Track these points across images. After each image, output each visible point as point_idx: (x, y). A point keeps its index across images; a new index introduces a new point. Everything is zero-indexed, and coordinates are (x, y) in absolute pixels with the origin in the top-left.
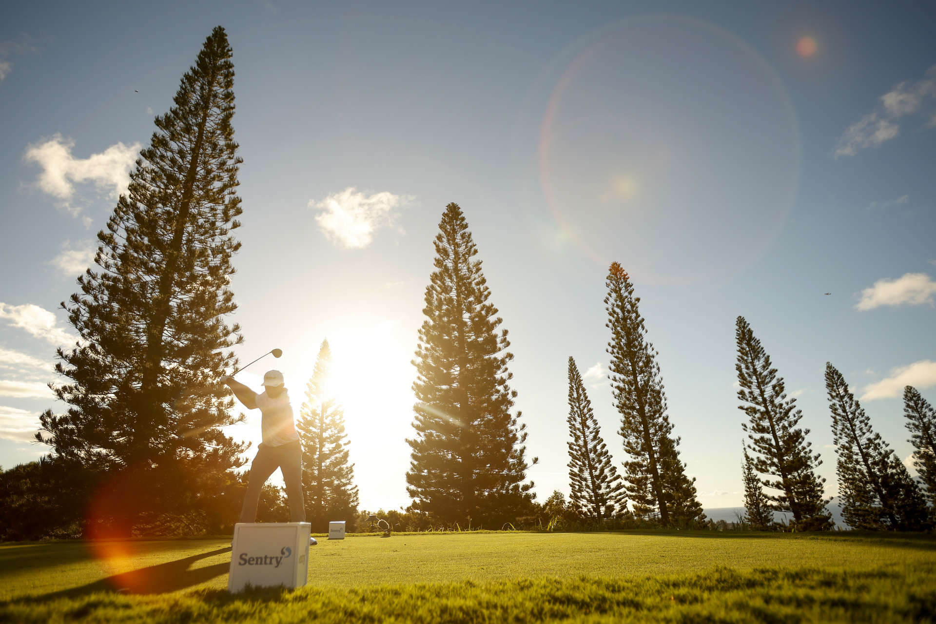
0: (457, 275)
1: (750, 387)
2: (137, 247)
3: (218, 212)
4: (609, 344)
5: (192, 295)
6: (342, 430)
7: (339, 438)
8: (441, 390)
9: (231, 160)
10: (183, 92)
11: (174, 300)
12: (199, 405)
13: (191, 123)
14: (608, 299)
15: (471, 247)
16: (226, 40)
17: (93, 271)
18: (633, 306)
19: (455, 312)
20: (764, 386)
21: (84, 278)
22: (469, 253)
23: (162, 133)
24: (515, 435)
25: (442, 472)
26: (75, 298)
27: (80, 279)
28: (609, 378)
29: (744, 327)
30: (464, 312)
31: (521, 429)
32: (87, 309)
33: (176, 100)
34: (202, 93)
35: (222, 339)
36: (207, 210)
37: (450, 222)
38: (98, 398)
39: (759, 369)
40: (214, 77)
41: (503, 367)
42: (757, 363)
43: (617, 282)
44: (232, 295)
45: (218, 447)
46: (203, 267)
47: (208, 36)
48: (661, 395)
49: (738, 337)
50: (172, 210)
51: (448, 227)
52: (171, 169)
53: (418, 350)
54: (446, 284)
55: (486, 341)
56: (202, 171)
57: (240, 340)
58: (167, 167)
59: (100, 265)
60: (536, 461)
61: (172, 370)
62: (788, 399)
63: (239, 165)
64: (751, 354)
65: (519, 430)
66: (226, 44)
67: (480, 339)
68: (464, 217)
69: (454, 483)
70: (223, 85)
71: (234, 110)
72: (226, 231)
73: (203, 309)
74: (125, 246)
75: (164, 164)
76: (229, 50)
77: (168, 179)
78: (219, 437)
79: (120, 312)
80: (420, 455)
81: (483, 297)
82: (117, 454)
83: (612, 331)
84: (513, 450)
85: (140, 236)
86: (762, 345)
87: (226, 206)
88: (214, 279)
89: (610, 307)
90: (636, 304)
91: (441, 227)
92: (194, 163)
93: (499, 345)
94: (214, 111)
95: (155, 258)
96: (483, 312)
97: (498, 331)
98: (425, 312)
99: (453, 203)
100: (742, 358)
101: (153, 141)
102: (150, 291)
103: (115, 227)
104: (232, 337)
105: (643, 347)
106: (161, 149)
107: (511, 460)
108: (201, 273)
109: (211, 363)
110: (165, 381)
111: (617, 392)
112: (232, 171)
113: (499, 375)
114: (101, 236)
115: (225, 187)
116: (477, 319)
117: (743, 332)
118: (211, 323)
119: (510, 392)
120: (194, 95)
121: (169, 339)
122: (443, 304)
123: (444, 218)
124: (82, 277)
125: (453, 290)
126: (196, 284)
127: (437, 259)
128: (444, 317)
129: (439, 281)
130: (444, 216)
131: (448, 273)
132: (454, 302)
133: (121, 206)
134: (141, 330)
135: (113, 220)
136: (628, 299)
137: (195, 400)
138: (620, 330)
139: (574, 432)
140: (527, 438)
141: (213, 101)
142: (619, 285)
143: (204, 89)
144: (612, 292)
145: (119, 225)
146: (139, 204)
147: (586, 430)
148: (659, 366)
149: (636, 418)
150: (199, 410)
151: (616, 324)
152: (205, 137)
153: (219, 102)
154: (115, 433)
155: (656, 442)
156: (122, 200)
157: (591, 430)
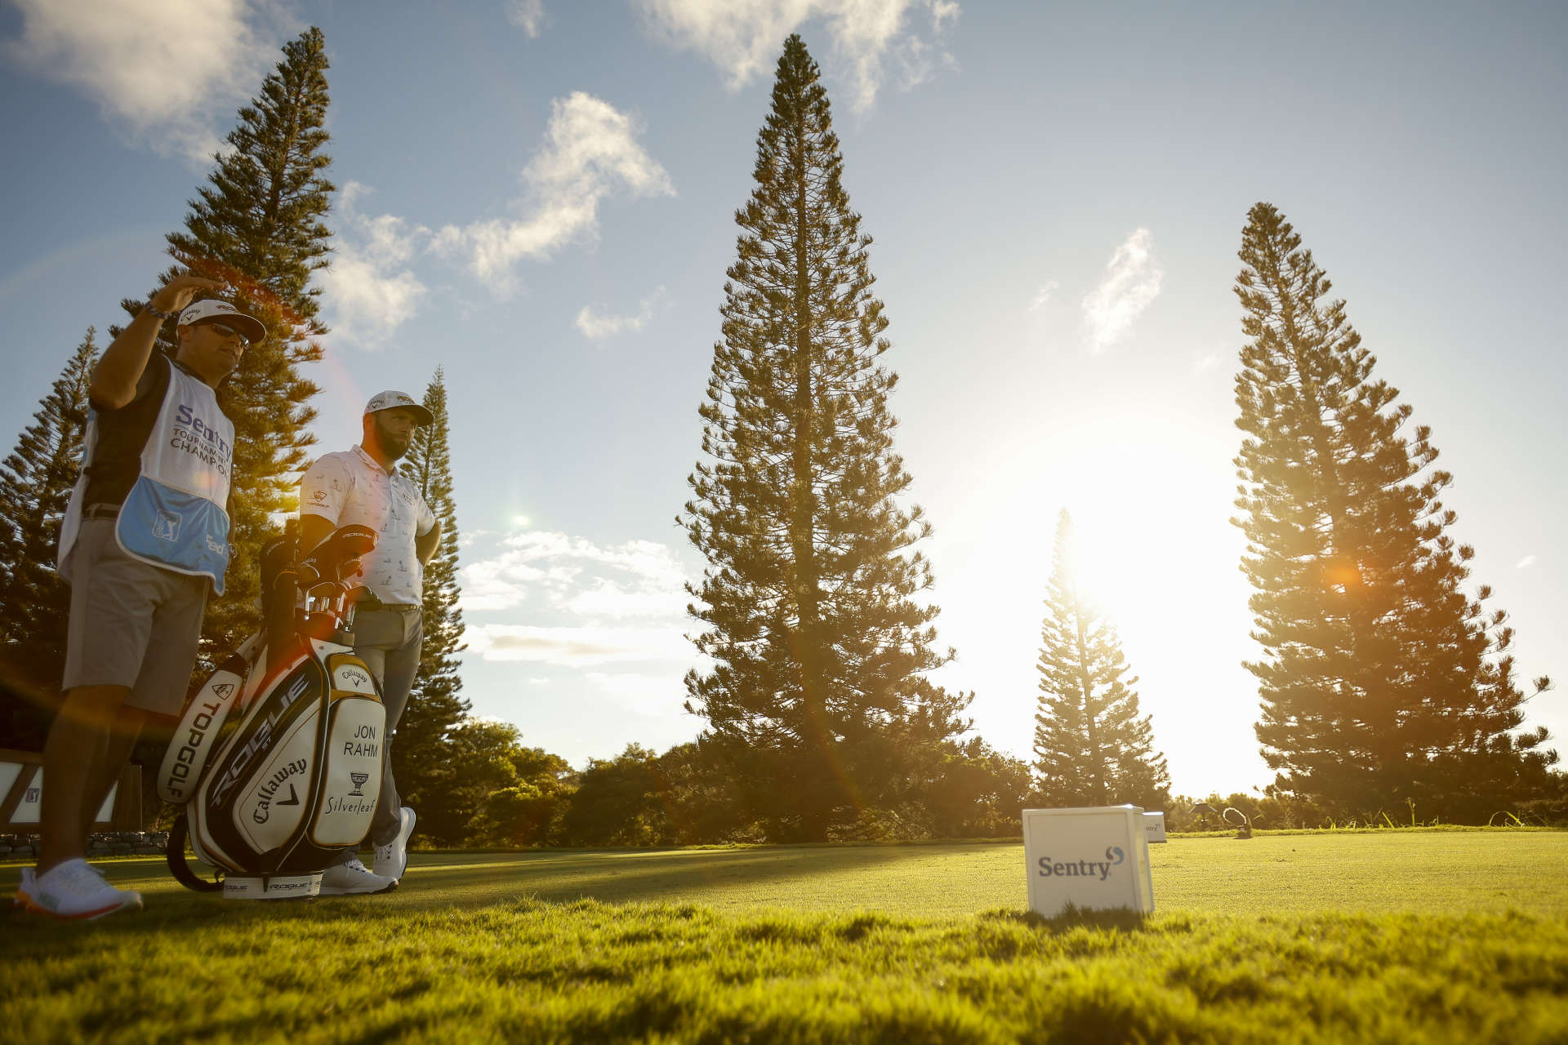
0: (1295, 341)
2: (752, 416)
3: (853, 331)
5: (842, 472)
6: (1120, 658)
7: (1116, 673)
8: (1300, 564)
9: (855, 243)
10: (763, 160)
11: (818, 485)
12: (884, 643)
13: (784, 203)
15: (1315, 279)
16: (806, 52)
17: (704, 465)
19: (1304, 413)
21: (695, 477)
22: (1312, 291)
23: (750, 233)
24: (1481, 636)
25: (1329, 717)
26: (690, 508)
27: (691, 479)
30: (1323, 408)
31: (1495, 623)
32: (708, 520)
33: (758, 176)
34: (790, 152)
35: (900, 534)
36: (836, 334)
37: (1260, 241)
38: (746, 646)
40: (801, 119)
41: (1430, 503)
45: (925, 704)
46: (849, 424)
47: (780, 56)
50: (787, 348)
51: (1258, 252)
52: (772, 285)
53: (1240, 496)
54: (1275, 364)
55: (1381, 456)
56: (816, 275)
57: (927, 530)
58: (766, 283)
59: (709, 453)
60: (1543, 684)
61: (837, 594)
63: (867, 248)
65: (1489, 623)
66: (807, 60)
67: (1368, 456)
68: (1289, 225)
69: (1359, 740)
70: (817, 127)
71: (841, 162)
72: (870, 359)
73: (861, 491)
74: (736, 418)
75: (762, 279)
77: (772, 302)
78: (923, 688)
79: (750, 517)
80: (1275, 689)
81: (1359, 371)
82: (787, 725)
84: (1482, 666)
85: (752, 398)
87: (863, 320)
88: (870, 440)
91: (1244, 256)
92: (802, 267)
93: (1414, 460)
94: (813, 173)
95: (779, 426)
96: (1366, 402)
97: (1405, 432)
98: (1240, 424)
99: (1259, 205)
101: (740, 249)
102: (782, 478)
103: (718, 392)
104: (914, 528)
106: (753, 258)
107: (1481, 688)
108: (846, 435)
109: (889, 574)
110: (829, 610)
112: (860, 261)
113: (1422, 519)
114: (704, 412)
115: (855, 289)
116: (1353, 417)
118: (878, 511)
119: (1455, 550)
120: (780, 158)
121: (823, 546)
122: (1276, 402)
123: (1246, 237)
124: (692, 476)
125: (1291, 370)
126: (844, 453)
127: (1247, 319)
128: (1282, 426)
129: (1259, 359)
130: (1247, 234)
131: (1274, 341)
132: (1298, 393)
133: (718, 359)
134: (783, 539)
135: (713, 384)
137: (877, 634)
140: (1511, 638)
141: (809, 158)
143: (792, 144)
145: (722, 389)
146: (742, 351)
150: (885, 649)
152: (810, 218)
153: (817, 156)
154: (778, 695)
156: (718, 351)
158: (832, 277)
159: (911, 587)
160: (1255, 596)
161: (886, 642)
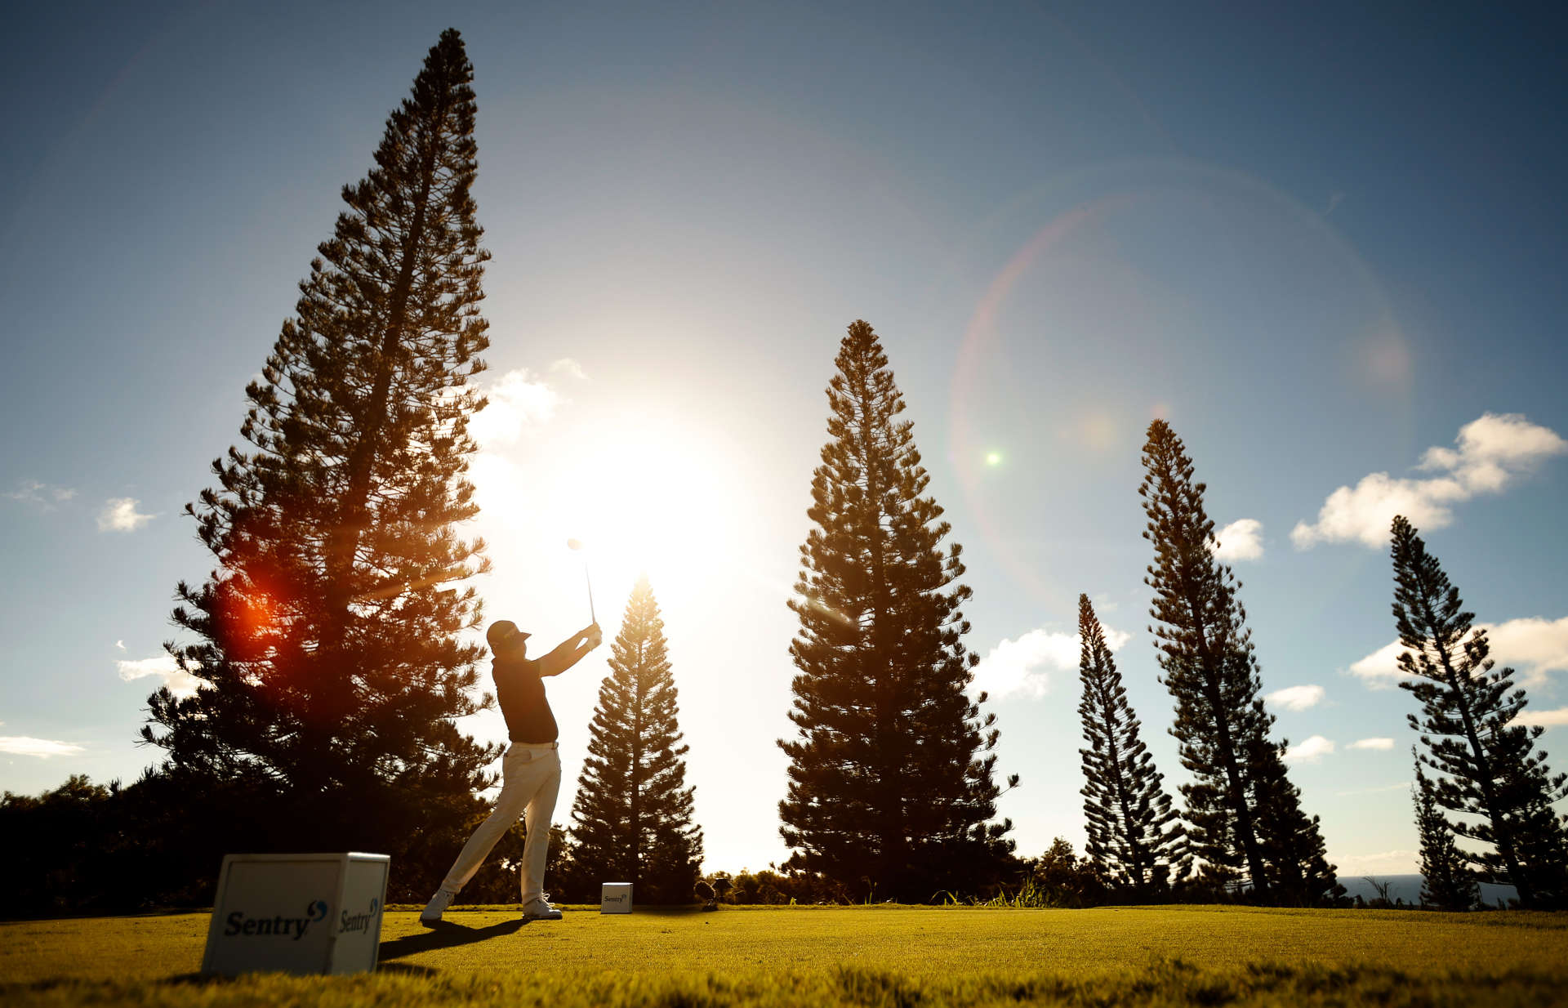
0: (868, 448)
1: (1421, 647)
2: (312, 409)
3: (449, 345)
4: (1150, 570)
5: (404, 489)
6: (672, 726)
7: (667, 742)
8: (843, 653)
9: (472, 256)
10: (390, 142)
11: (375, 498)
12: (413, 681)
13: (402, 195)
14: (1146, 487)
16: (463, 52)
17: (240, 451)
18: (1192, 498)
19: (866, 513)
20: (1448, 644)
21: (223, 462)
22: (889, 409)
23: (352, 212)
24: (976, 734)
25: (845, 800)
26: (208, 497)
27: (217, 465)
28: (1150, 630)
29: (1408, 537)
30: (881, 513)
31: (987, 724)
32: (228, 515)
33: (379, 157)
34: (421, 143)
35: (457, 565)
36: (430, 343)
37: (854, 354)
38: (244, 666)
39: (1438, 613)
40: (442, 115)
41: (953, 612)
42: (1434, 602)
43: (1162, 455)
44: (473, 488)
45: (448, 754)
46: (423, 440)
47: (432, 46)
48: (1249, 661)
49: (1395, 554)
50: (370, 344)
51: (852, 363)
52: (369, 274)
53: (800, 581)
54: (849, 465)
55: (922, 565)
56: (421, 277)
57: (485, 566)
58: (363, 272)
59: (250, 439)
60: (1014, 781)
61: (369, 618)
62: (1496, 669)
63: (483, 264)
64: (1421, 586)
65: (983, 724)
66: (462, 59)
68: (880, 345)
69: (867, 822)
70: (457, 128)
71: (475, 171)
72: (463, 378)
73: (421, 513)
74: (291, 406)
75: (359, 265)
76: (467, 69)
77: (363, 291)
78: (450, 736)
79: (284, 519)
80: (803, 769)
81: (916, 486)
82: (276, 763)
83: (1154, 546)
84: (973, 761)
85: (317, 390)
86: (1442, 568)
87: (462, 334)
88: (442, 461)
89: (1150, 501)
90: (1198, 496)
91: (839, 363)
92: (408, 264)
93: (946, 573)
94: (441, 173)
95: (341, 426)
96: (917, 514)
97: (943, 546)
98: (813, 514)
99: (860, 322)
100: (1403, 591)
101: (338, 225)
102: (331, 483)
103: (277, 375)
104: (472, 562)
105: (1214, 573)
106: (353, 241)
107: (969, 781)
108: (419, 451)
109: (435, 607)
110: (357, 638)
111: (1166, 656)
112: (473, 275)
113: (947, 625)
114: (252, 391)
115: (460, 301)
116: (905, 526)
117: (1405, 544)
118: (436, 537)
119: (966, 656)
120: (409, 147)
121: (364, 565)
122: (844, 500)
123: (844, 347)
124: (219, 460)
125: (862, 474)
126: (412, 470)
127: (832, 420)
128: (846, 523)
129: (837, 458)
130: (845, 345)
131: (852, 445)
132: (864, 496)
133: (286, 339)
134: (316, 551)
135: (272, 363)
136: (1183, 487)
137: (409, 670)
138: (1170, 544)
139: (1092, 730)
140: (998, 740)
141: (441, 156)
142: (1166, 461)
143: (425, 137)
144: (1153, 475)
145: (282, 371)
146: (315, 335)
147: (1114, 727)
148: (1245, 607)
149: (1202, 703)
150: (415, 690)
151: (1162, 532)
152: (428, 218)
153: (451, 157)
154: (273, 728)
155: (1241, 747)
156: (287, 329)
157: (1123, 727)
158: (437, 283)
159: (455, 625)
160: (798, 679)
161: (418, 681)
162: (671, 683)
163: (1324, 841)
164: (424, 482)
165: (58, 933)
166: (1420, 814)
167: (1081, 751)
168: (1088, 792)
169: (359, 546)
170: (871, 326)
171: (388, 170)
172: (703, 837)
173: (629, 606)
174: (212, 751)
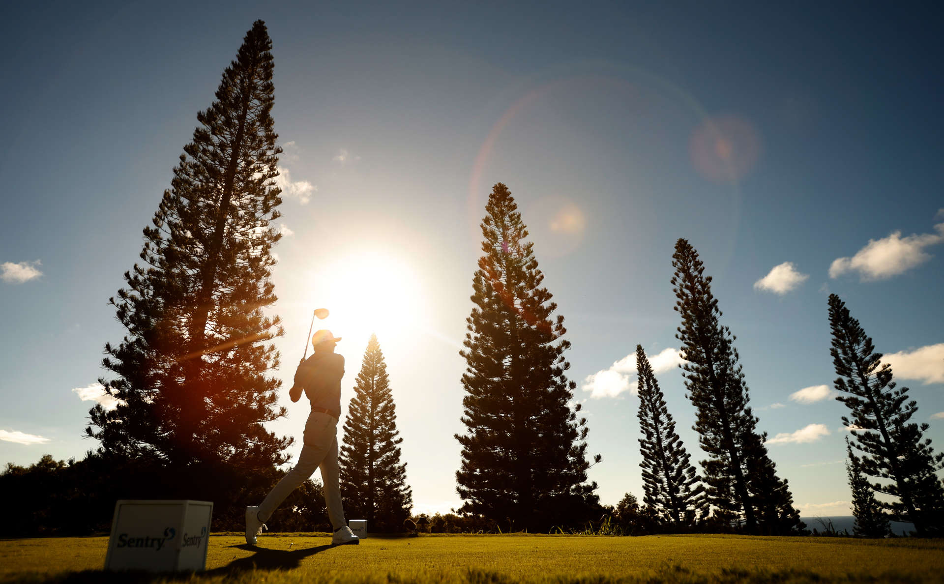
0: (507, 259)
1: (849, 375)
2: (180, 242)
3: (258, 203)
4: (679, 329)
5: (233, 288)
6: (393, 427)
7: (389, 436)
8: (494, 382)
9: (272, 151)
10: (224, 86)
11: (216, 293)
12: (240, 401)
13: (231, 116)
14: (675, 279)
15: (521, 229)
16: (266, 33)
17: (140, 267)
18: (704, 285)
19: (505, 298)
20: (866, 373)
21: (130, 274)
22: (518, 235)
23: (203, 127)
24: (574, 431)
25: (496, 471)
26: (122, 293)
27: (127, 275)
28: (680, 366)
29: (838, 307)
30: (515, 298)
31: (581, 424)
32: (134, 304)
33: (218, 95)
34: (242, 86)
35: (264, 332)
36: (248, 202)
37: (497, 203)
38: (143, 393)
39: (859, 354)
40: (253, 70)
41: (559, 357)
42: (857, 347)
43: (684, 260)
44: (273, 286)
45: (259, 443)
46: (244, 259)
47: (248, 29)
48: (741, 385)
49: (831, 318)
50: (213, 203)
51: (496, 209)
52: (212, 163)
53: (467, 339)
54: (495, 270)
55: (540, 328)
56: (242, 164)
57: (281, 333)
58: (209, 161)
59: (145, 260)
60: (598, 459)
61: (214, 364)
62: (897, 388)
63: (278, 155)
64: (848, 337)
65: (579, 424)
66: (266, 37)
68: (512, 198)
69: (509, 484)
70: (262, 77)
71: (273, 101)
72: (267, 222)
73: (243, 302)
74: (168, 240)
75: (207, 158)
76: (269, 43)
77: (209, 173)
78: (261, 432)
79: (165, 306)
80: (471, 453)
81: (535, 281)
82: (162, 449)
83: (681, 315)
84: (573, 447)
85: (183, 230)
86: (861, 326)
87: (266, 196)
88: (255, 271)
89: (678, 287)
90: (707, 284)
91: (488, 209)
93: (555, 333)
94: (254, 103)
95: (197, 252)
96: (536, 298)
97: (552, 317)
98: (474, 299)
99: (500, 184)
100: (837, 341)
101: (195, 135)
102: (191, 285)
103: (161, 222)
104: (273, 330)
105: (718, 331)
106: (203, 143)
107: (570, 459)
108: (241, 265)
109: (252, 357)
110: (207, 375)
111: (690, 382)
112: (272, 162)
113: (556, 364)
114: (147, 232)
115: (264, 177)
116: (529, 305)
117: (837, 311)
118: (252, 316)
119: (567, 383)
120: (236, 89)
121: (211, 333)
122: (493, 290)
123: (491, 200)
124: (128, 272)
125: (503, 275)
126: (238, 276)
127: (485, 243)
128: (494, 304)
129: (488, 266)
130: (491, 198)
131: (496, 257)
132: (504, 288)
133: (166, 201)
134: (183, 325)
135: (157, 215)
136: (698, 279)
137: (237, 394)
138: (691, 314)
139: (646, 428)
140: (588, 433)
141: (253, 93)
142: (687, 263)
143: (245, 82)
144: (679, 272)
145: (163, 220)
146: (182, 199)
147: (660, 425)
148: (738, 352)
149: (713, 411)
150: (240, 405)
151: (686, 306)
152: (246, 129)
153: (259, 93)
154: (160, 428)
155: (738, 438)
156: (166, 195)
157: (665, 425)
159: (264, 367)
160: (467, 397)
161: (242, 400)
162: (392, 401)
163: (791, 495)
164: (245, 284)
165: (36, 545)
166: (851, 478)
167: (639, 440)
168: (644, 465)
169: (207, 321)
170: (506, 186)
171: (223, 102)
172: (412, 493)
173: (366, 355)
174: (125, 442)
